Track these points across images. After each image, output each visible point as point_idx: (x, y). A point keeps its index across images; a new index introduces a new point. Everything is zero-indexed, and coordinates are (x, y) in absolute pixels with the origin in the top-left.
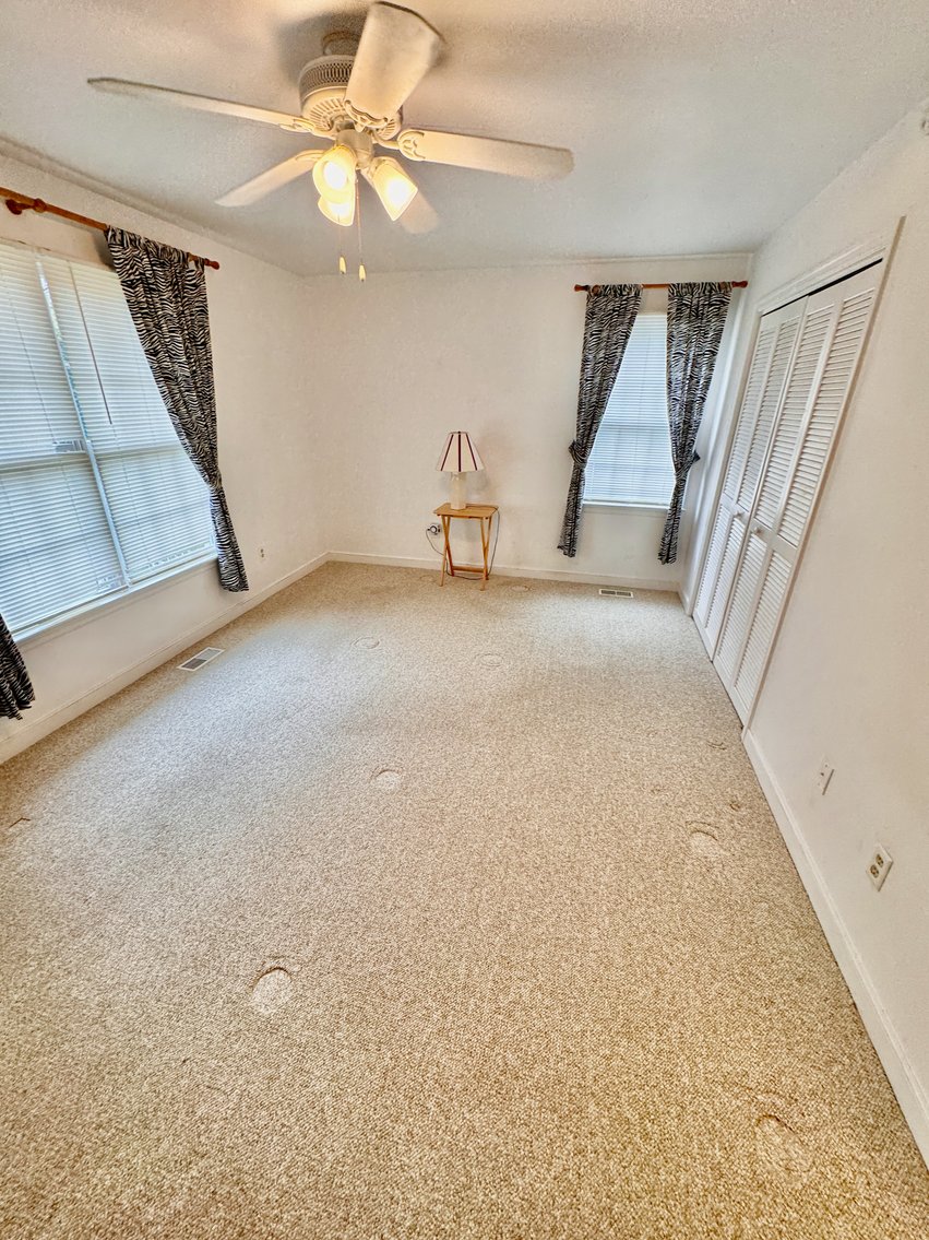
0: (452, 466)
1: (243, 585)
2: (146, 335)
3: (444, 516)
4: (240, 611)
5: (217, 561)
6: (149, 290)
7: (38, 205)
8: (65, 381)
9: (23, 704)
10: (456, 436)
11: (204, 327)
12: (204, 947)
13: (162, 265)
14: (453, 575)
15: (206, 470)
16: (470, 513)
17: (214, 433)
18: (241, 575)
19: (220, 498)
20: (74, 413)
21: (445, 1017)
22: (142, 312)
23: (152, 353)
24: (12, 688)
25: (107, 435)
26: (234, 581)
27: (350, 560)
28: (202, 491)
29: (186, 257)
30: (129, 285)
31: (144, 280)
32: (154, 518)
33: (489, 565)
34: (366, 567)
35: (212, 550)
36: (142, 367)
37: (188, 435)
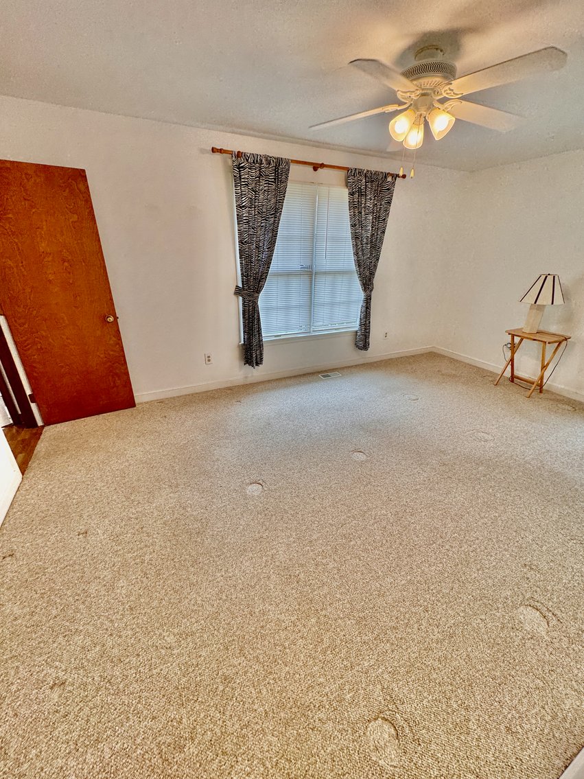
0: (530, 299)
1: (365, 346)
2: (353, 217)
3: (513, 336)
4: (361, 361)
5: (356, 332)
6: (361, 195)
7: (322, 166)
8: (313, 238)
9: (257, 364)
10: (543, 277)
11: (387, 211)
12: (249, 463)
13: (372, 182)
14: (512, 381)
15: (364, 284)
16: (539, 336)
17: (375, 266)
18: (366, 342)
19: (368, 300)
20: (312, 253)
21: (294, 542)
22: (355, 206)
23: (353, 226)
24: (256, 356)
25: (324, 263)
26: (361, 344)
27: (443, 353)
28: (361, 295)
29: (386, 175)
30: (352, 194)
31: (360, 191)
32: (332, 304)
33: (545, 381)
34: (452, 360)
35: (356, 326)
36: (347, 232)
37: (359, 266)
